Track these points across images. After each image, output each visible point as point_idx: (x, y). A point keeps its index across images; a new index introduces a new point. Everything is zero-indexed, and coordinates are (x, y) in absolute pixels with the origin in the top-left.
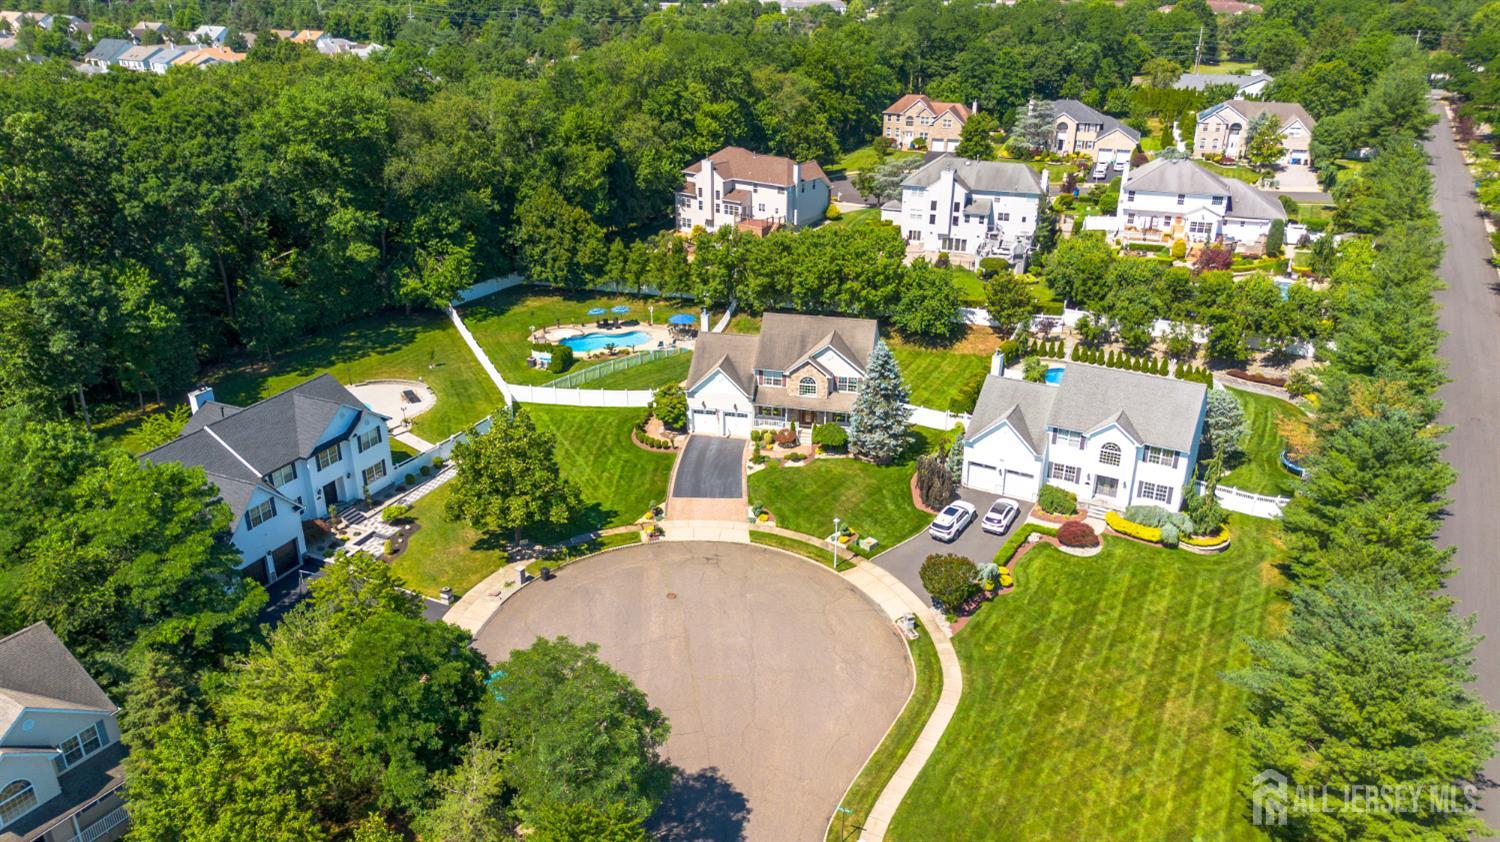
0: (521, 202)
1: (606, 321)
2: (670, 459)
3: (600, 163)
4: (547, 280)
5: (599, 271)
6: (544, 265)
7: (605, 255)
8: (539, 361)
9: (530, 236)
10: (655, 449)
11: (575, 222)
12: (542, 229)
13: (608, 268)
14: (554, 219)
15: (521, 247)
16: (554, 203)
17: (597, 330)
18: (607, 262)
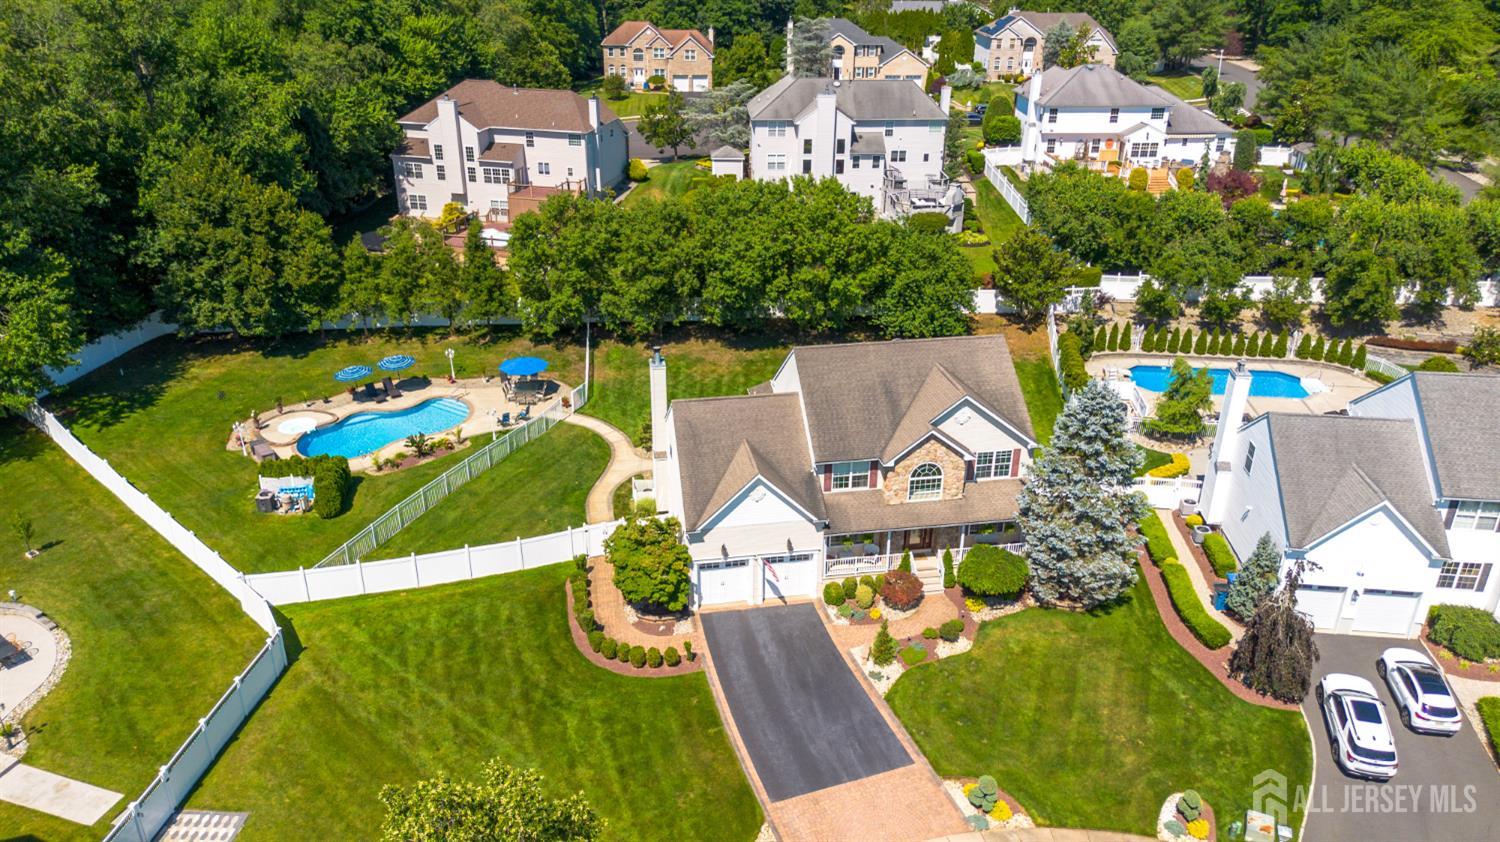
0: (149, 185)
1: (370, 387)
2: (696, 686)
3: (286, 109)
4: (227, 323)
5: (327, 296)
6: (217, 296)
7: (337, 265)
8: (283, 497)
9: (181, 246)
10: (648, 671)
11: (272, 212)
12: (205, 229)
13: (345, 289)
14: (225, 210)
15: (162, 270)
16: (223, 180)
17: (356, 407)
18: (342, 278)
